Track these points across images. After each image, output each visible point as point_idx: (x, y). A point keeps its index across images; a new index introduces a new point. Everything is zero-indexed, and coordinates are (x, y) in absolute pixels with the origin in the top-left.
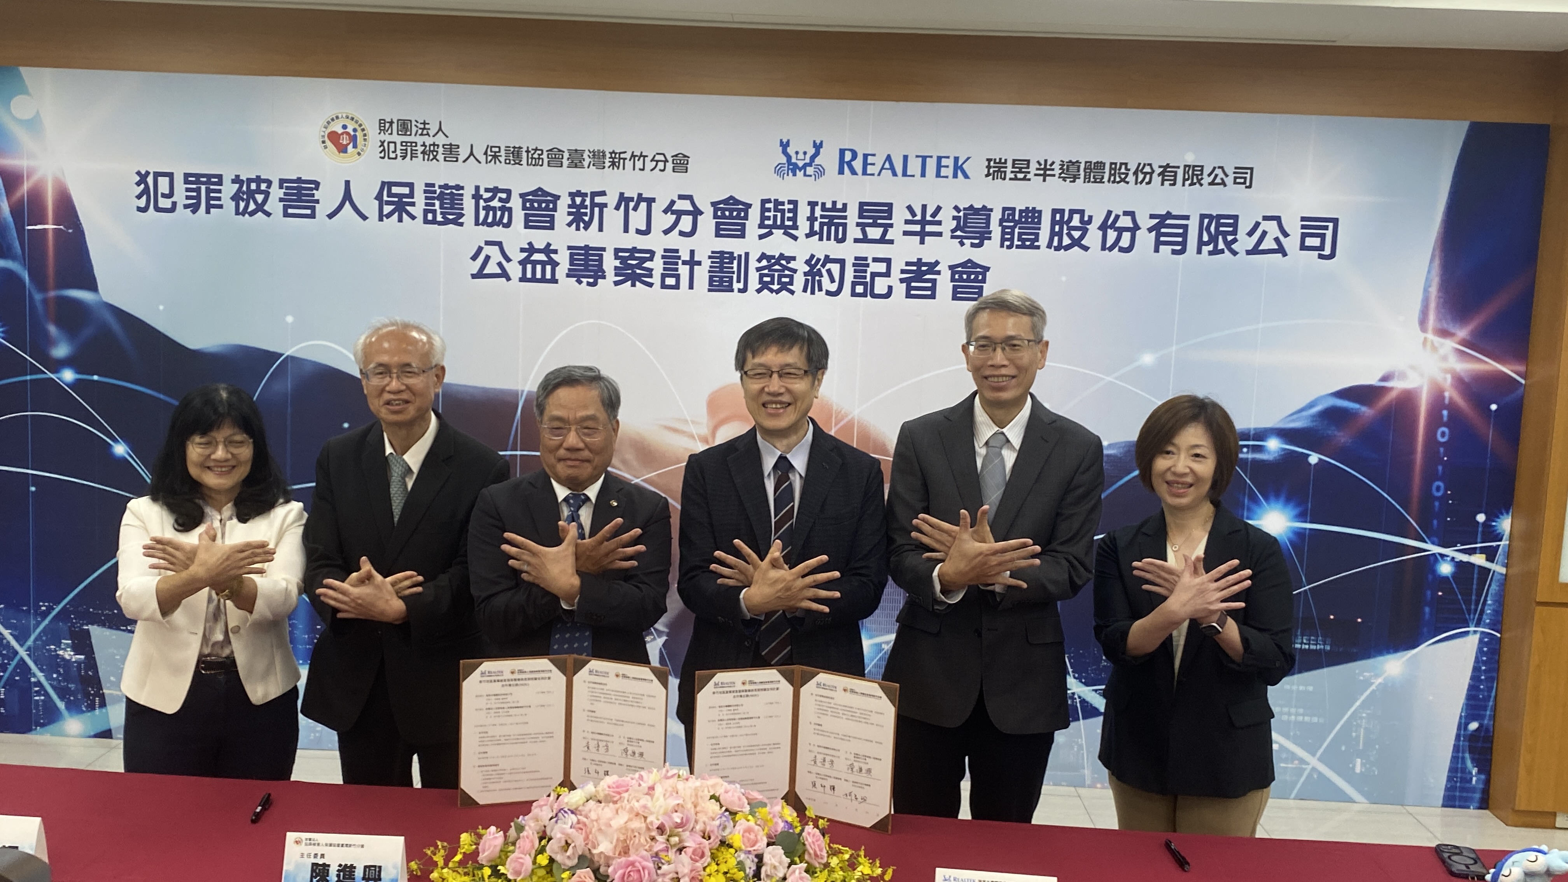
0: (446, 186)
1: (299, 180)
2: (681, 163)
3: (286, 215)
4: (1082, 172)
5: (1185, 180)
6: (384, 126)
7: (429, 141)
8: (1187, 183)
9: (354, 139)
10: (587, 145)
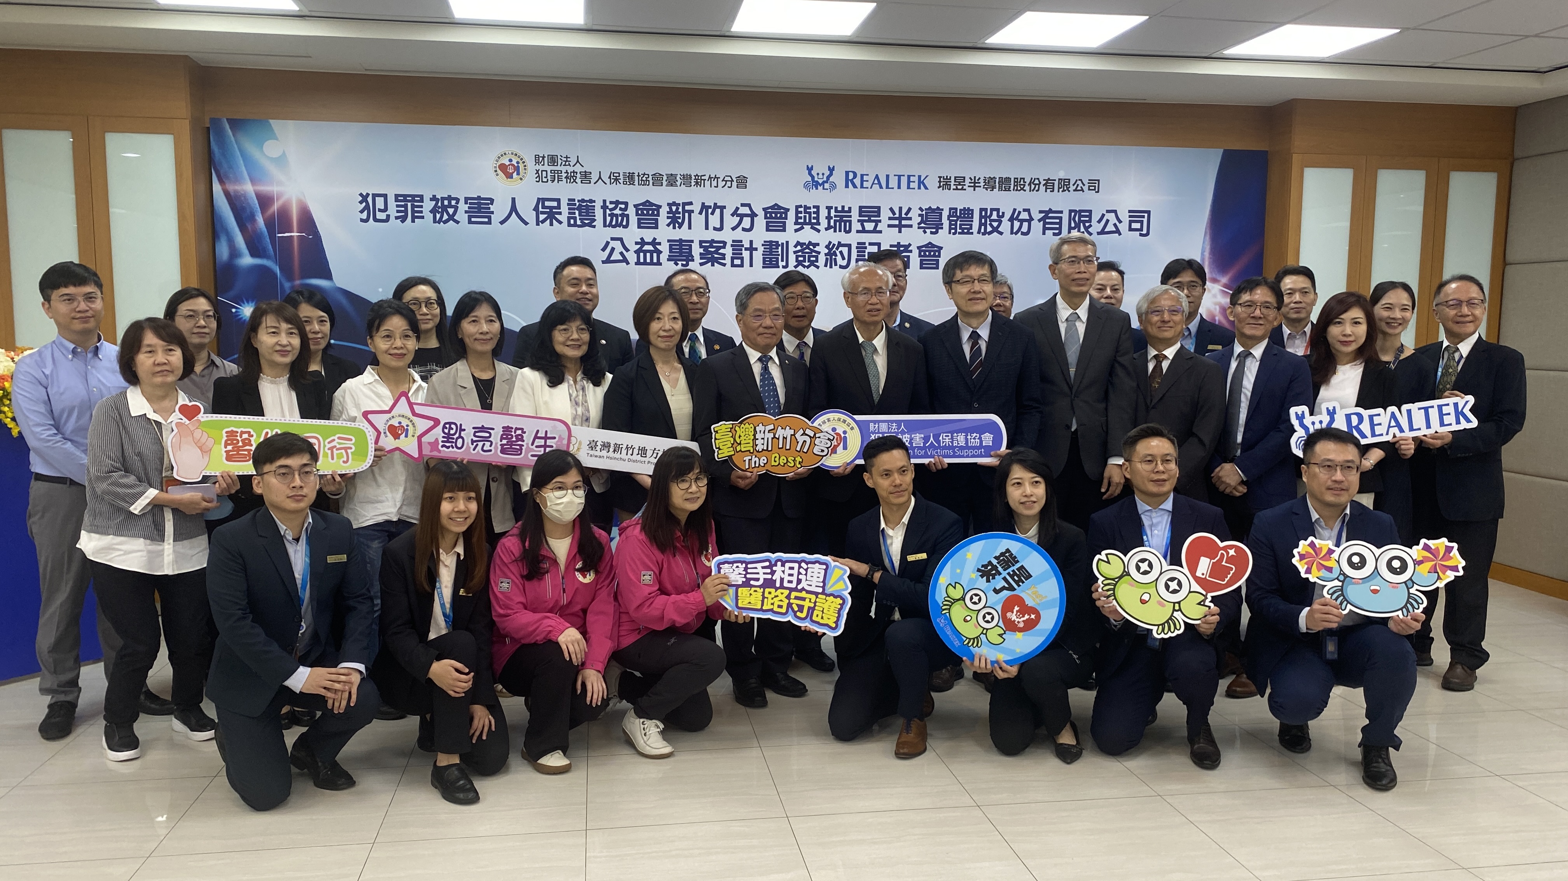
0: (583, 201)
1: (479, 198)
2: (742, 182)
3: (470, 222)
4: (997, 184)
5: (1059, 188)
6: (538, 159)
7: (570, 169)
8: (1061, 190)
9: (517, 169)
10: (679, 170)
